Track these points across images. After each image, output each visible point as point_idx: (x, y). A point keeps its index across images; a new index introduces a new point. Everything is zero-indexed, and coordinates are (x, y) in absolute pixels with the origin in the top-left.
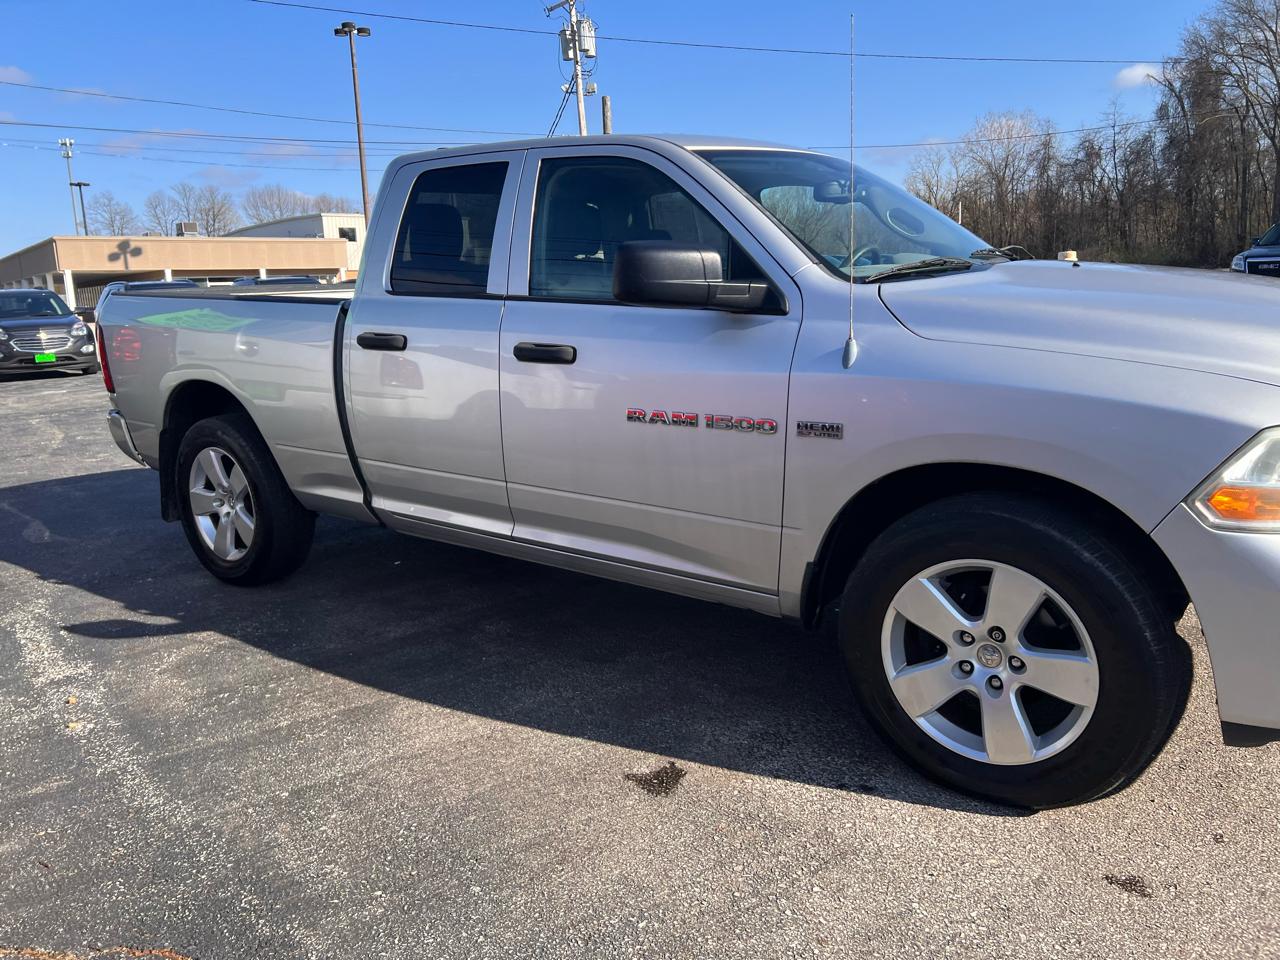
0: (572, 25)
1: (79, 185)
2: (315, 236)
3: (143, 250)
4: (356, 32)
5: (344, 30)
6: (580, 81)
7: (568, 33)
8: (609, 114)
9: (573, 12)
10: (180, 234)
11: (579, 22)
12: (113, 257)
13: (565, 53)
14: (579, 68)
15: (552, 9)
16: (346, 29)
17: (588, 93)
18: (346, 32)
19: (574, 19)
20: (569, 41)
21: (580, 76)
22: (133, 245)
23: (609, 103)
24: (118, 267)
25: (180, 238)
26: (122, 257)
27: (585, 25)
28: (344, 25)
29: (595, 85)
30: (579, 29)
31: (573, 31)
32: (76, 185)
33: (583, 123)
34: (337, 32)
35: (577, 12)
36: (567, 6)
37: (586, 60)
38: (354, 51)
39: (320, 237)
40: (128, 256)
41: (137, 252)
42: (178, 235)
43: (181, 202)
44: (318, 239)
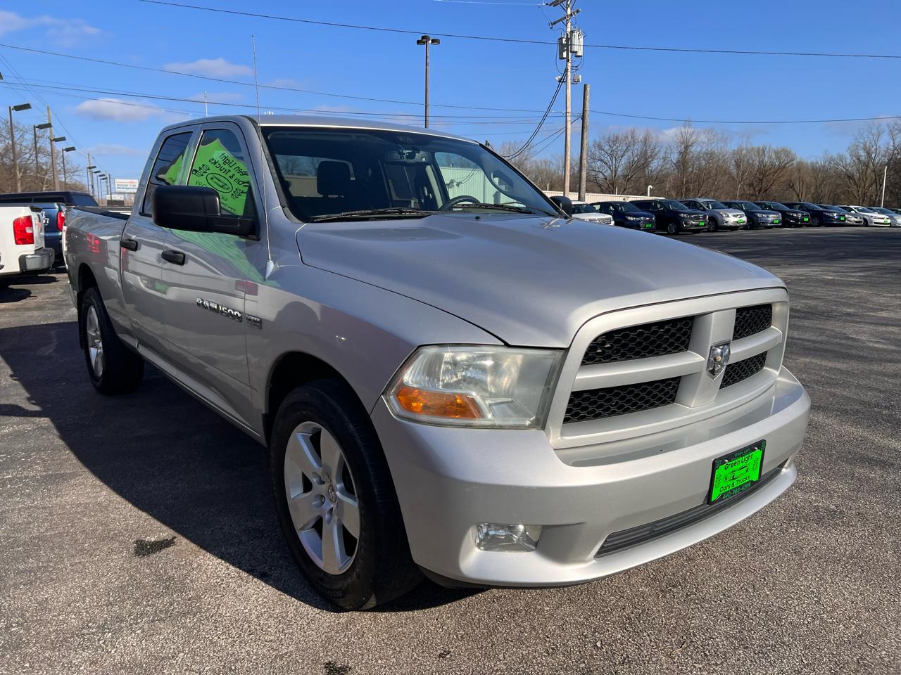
0: (567, 34)
4: (430, 42)
5: (423, 41)
6: (569, 73)
7: (564, 40)
8: (588, 97)
9: (569, 24)
11: (572, 32)
13: (561, 54)
14: (569, 64)
15: (554, 23)
16: (425, 40)
17: (575, 82)
18: (424, 43)
19: (569, 30)
20: (565, 46)
21: (569, 70)
23: (588, 89)
27: (576, 34)
28: (423, 38)
29: (580, 76)
30: (571, 36)
31: (567, 38)
33: (569, 103)
34: (418, 42)
35: (571, 25)
36: (564, 21)
37: (575, 59)
38: (428, 54)
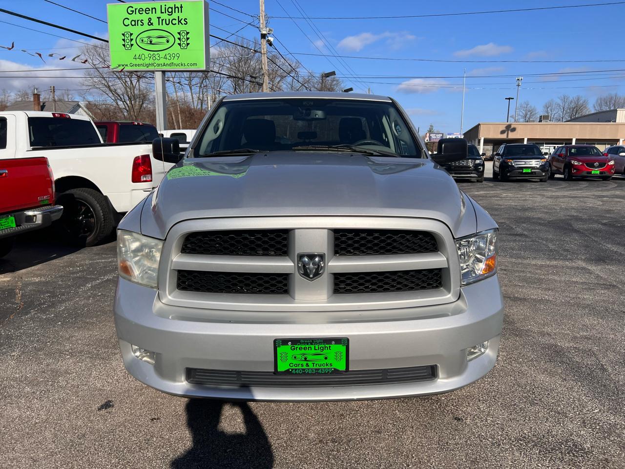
1: (509, 99)
2: (610, 121)
3: (517, 129)
10: (540, 121)
12: (502, 132)
22: (512, 127)
24: (504, 136)
25: (540, 123)
26: (506, 132)
32: (508, 99)
39: (613, 122)
40: (509, 131)
41: (514, 130)
42: (539, 122)
43: (561, 105)
44: (612, 123)
